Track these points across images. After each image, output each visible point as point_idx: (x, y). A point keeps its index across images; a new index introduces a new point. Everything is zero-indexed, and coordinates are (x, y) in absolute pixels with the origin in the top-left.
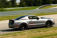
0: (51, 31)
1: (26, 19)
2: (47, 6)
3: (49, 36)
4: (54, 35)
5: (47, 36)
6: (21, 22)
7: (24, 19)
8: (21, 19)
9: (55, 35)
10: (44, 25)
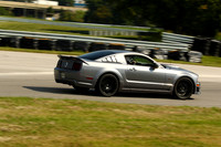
6: (101, 69)
8: (104, 59)
10: (169, 88)
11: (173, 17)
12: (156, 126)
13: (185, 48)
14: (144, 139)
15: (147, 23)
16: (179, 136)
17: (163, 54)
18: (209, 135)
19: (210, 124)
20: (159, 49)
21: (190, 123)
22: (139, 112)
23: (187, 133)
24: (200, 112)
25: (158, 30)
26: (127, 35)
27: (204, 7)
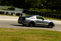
1: (34, 18)
11: (18, 4)
12: (13, 34)
13: (21, 12)
14: (9, 38)
15: (11, 5)
16: (19, 37)
17: (15, 14)
18: (27, 36)
19: (27, 33)
20: (14, 13)
21: (22, 33)
22: (8, 30)
23: (21, 36)
24: (25, 30)
25: (14, 7)
26: (5, 9)
27: (26, 1)
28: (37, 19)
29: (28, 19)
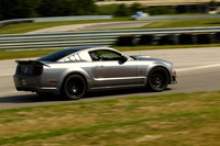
0: (31, 121)
1: (82, 61)
2: (16, 23)
3: (25, 139)
4: (44, 137)
5: (16, 139)
7: (76, 61)
9: (49, 135)
28: (94, 60)
29: (53, 66)
